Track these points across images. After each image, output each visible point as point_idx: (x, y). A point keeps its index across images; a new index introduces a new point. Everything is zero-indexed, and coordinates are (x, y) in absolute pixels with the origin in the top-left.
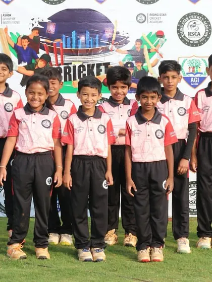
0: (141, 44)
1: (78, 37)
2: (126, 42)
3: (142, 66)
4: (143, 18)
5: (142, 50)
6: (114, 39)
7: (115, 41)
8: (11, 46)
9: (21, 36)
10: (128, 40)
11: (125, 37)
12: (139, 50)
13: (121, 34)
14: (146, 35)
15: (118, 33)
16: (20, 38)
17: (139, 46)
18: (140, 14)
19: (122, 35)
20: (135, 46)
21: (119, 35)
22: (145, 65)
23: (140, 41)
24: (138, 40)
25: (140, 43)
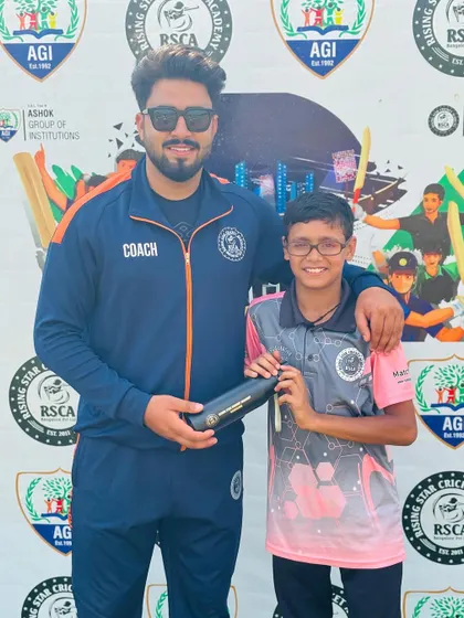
0: (441, 198)
1: (255, 181)
2: (397, 194)
3: (441, 263)
4: (450, 120)
5: (443, 217)
6: (359, 184)
7: (363, 190)
8: (59, 208)
9: (87, 178)
10: (400, 187)
11: (394, 179)
12: (433, 217)
13: (380, 170)
14: (458, 171)
15: (371, 166)
16: (82, 183)
17: (435, 205)
18: (439, 109)
19: (382, 174)
20: (422, 204)
21: (374, 173)
22: (450, 260)
23: (437, 190)
24: (431, 189)
25: (436, 196)
